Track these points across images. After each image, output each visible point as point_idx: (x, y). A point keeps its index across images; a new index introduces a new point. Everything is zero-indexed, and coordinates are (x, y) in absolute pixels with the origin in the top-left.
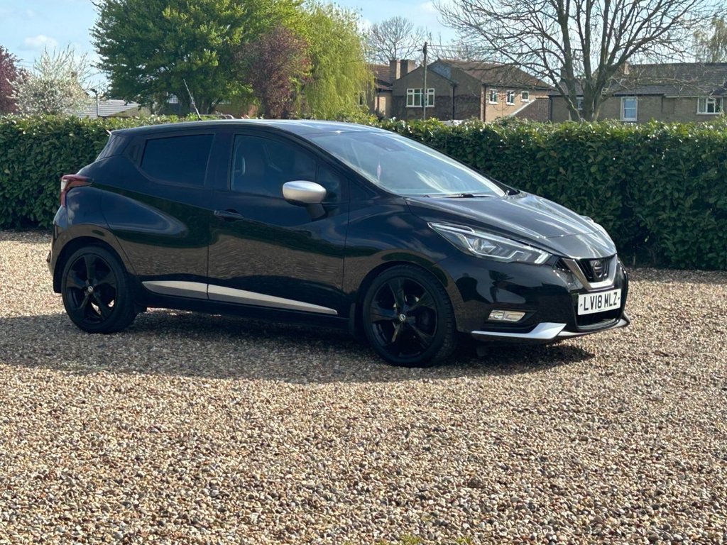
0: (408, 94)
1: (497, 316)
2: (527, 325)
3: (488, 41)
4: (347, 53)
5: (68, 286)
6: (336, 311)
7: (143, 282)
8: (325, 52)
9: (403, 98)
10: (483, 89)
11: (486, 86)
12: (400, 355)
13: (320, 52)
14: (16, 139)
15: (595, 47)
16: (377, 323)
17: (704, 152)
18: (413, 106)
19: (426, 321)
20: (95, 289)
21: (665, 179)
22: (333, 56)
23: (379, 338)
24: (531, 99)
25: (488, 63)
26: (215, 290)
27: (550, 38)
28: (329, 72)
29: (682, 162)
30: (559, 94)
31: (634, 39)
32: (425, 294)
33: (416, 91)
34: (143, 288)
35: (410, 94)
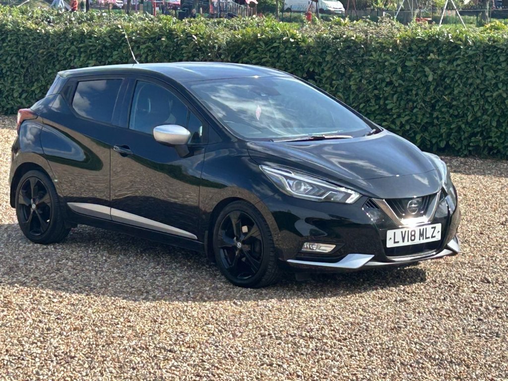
1: (312, 247)
2: (337, 256)
5: (19, 202)
6: (196, 237)
7: (68, 203)
14: (120, 42)
16: (223, 249)
32: (254, 226)
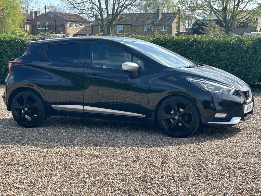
0: (38, 24)
1: (217, 116)
2: (228, 119)
3: (72, 5)
4: (15, 9)
5: (14, 108)
6: (145, 116)
7: (52, 106)
8: (7, 8)
9: (36, 25)
10: (66, 22)
11: (67, 21)
12: (176, 133)
13: (5, 8)
15: (110, 7)
16: (164, 120)
17: (211, 46)
18: (40, 28)
19: (186, 119)
20: (28, 109)
21: (196, 56)
22: (10, 10)
23: (165, 126)
24: (83, 26)
25: (71, 13)
26: (87, 108)
27: (94, 4)
28: (9, 15)
29: (202, 50)
30: (98, 24)
31: (124, 4)
32: (187, 107)
33: (41, 23)
34: (52, 108)
35: (39, 24)
